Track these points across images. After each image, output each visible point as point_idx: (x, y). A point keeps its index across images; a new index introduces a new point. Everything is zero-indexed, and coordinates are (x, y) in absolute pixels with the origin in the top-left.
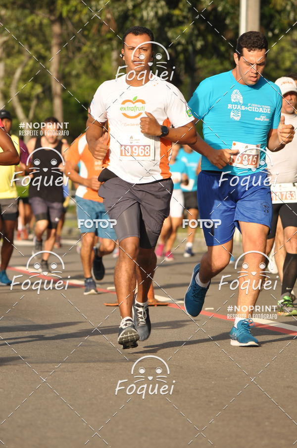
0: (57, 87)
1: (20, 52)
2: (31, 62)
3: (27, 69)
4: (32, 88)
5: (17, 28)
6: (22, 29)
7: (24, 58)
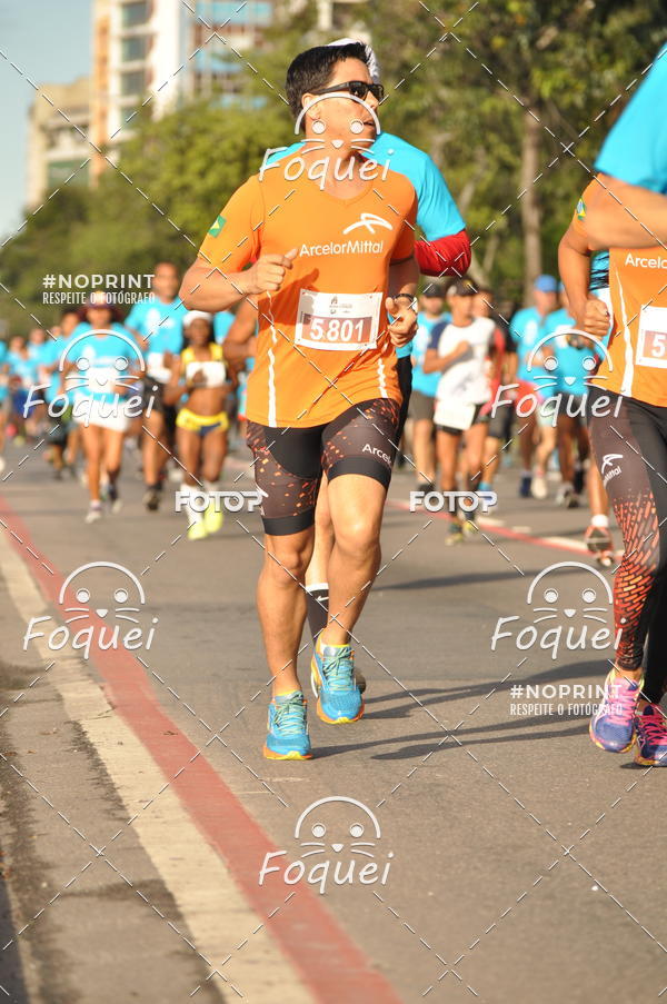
0: (532, 217)
1: (471, 160)
2: (489, 176)
3: (483, 187)
4: (490, 218)
5: (468, 120)
6: (476, 120)
7: (477, 169)
